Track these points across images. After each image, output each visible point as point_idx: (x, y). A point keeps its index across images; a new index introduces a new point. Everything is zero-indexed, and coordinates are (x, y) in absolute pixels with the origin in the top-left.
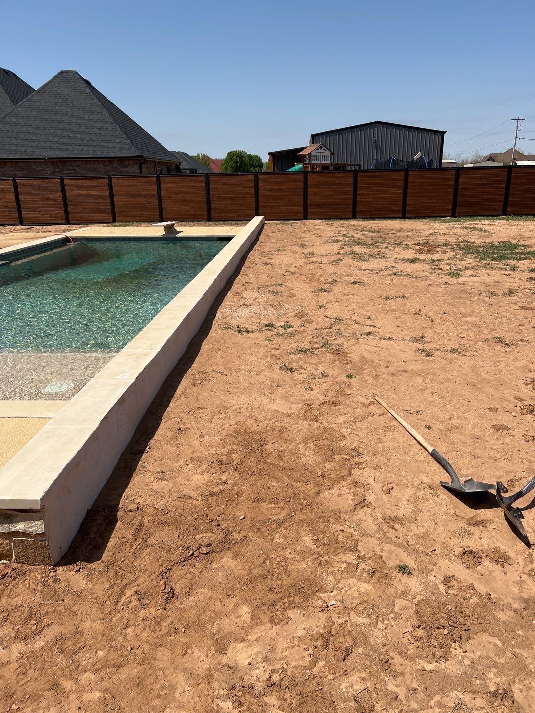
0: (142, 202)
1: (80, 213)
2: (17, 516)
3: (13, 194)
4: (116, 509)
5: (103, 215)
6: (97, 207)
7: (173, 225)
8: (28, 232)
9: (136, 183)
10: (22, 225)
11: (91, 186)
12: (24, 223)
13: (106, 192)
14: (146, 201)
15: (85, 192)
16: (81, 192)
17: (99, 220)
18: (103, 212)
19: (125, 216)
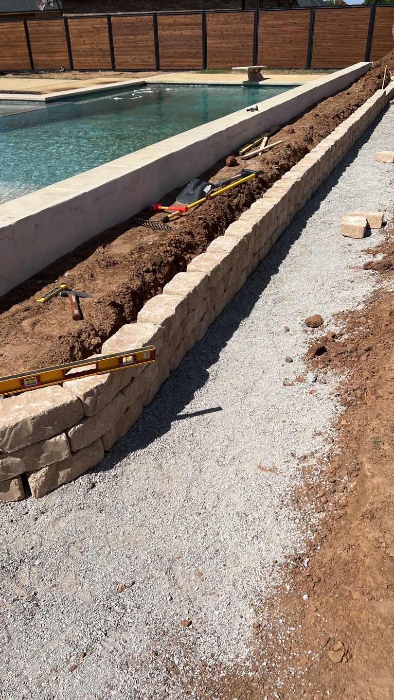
0: (236, 44)
5: (194, 60)
6: (189, 51)
7: (260, 69)
8: (116, 77)
9: (232, 20)
10: (114, 71)
11: (183, 24)
12: (116, 68)
13: (200, 32)
14: (240, 42)
15: (178, 32)
16: (173, 32)
17: (189, 66)
18: (194, 56)
19: (217, 62)
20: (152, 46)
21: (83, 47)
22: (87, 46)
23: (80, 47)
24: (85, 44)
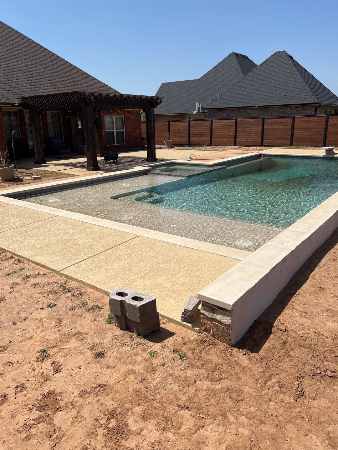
0: (312, 133)
1: (270, 139)
2: (218, 310)
3: (234, 127)
4: (271, 326)
5: (284, 141)
6: (282, 136)
7: (333, 149)
8: (238, 150)
9: (311, 120)
10: (235, 146)
11: (280, 123)
12: (237, 144)
13: (290, 126)
14: (315, 132)
15: (276, 127)
16: (273, 127)
17: (281, 144)
18: (285, 139)
19: (299, 142)
20: (260, 134)
21: (220, 134)
22: (221, 133)
23: (217, 134)
24: (220, 132)
